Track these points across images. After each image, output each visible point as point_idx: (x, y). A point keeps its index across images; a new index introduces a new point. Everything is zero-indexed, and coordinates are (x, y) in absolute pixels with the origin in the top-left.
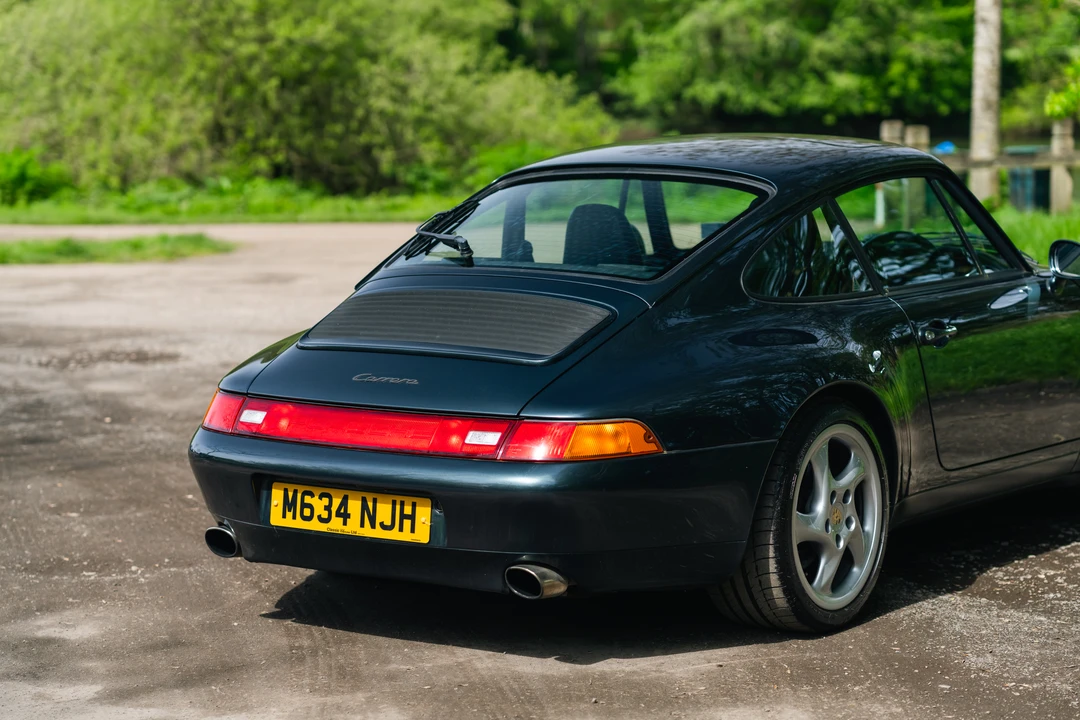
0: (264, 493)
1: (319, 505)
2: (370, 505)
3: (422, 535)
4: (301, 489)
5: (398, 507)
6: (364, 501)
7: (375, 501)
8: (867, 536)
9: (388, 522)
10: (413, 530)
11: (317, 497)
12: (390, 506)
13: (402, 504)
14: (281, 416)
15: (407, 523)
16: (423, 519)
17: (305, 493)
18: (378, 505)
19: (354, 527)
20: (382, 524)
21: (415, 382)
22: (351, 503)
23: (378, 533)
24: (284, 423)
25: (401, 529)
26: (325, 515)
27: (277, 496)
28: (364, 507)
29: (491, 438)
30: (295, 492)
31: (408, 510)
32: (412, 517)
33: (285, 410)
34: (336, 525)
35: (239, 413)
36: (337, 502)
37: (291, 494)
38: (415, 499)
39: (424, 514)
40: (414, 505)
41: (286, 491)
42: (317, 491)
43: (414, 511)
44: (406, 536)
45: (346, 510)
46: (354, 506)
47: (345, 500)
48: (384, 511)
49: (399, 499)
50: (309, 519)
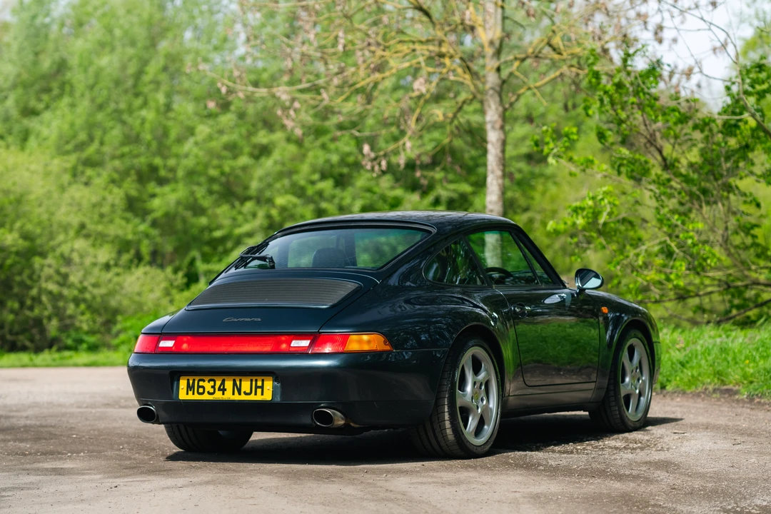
0: (176, 383)
1: (208, 386)
2: (238, 383)
3: (268, 396)
4: (197, 378)
5: (254, 383)
6: (234, 381)
7: (240, 381)
8: (491, 410)
9: (248, 391)
10: (262, 394)
11: (206, 382)
12: (249, 383)
13: (256, 381)
14: (183, 342)
15: (259, 391)
16: (268, 388)
17: (199, 380)
18: (243, 383)
19: (229, 395)
20: (245, 393)
21: (259, 319)
22: (226, 383)
23: (243, 397)
24: (185, 346)
25: (256, 394)
26: (212, 391)
27: (183, 383)
28: (235, 384)
29: (305, 343)
30: (194, 380)
31: (259, 384)
32: (262, 387)
33: (185, 339)
34: (218, 396)
35: (158, 342)
36: (218, 383)
37: (191, 382)
38: (263, 378)
39: (269, 385)
40: (263, 381)
41: (188, 380)
42: (207, 378)
43: (263, 384)
44: (259, 397)
45: (224, 387)
46: (229, 384)
47: (223, 381)
48: (246, 385)
49: (254, 378)
50: (203, 393)
